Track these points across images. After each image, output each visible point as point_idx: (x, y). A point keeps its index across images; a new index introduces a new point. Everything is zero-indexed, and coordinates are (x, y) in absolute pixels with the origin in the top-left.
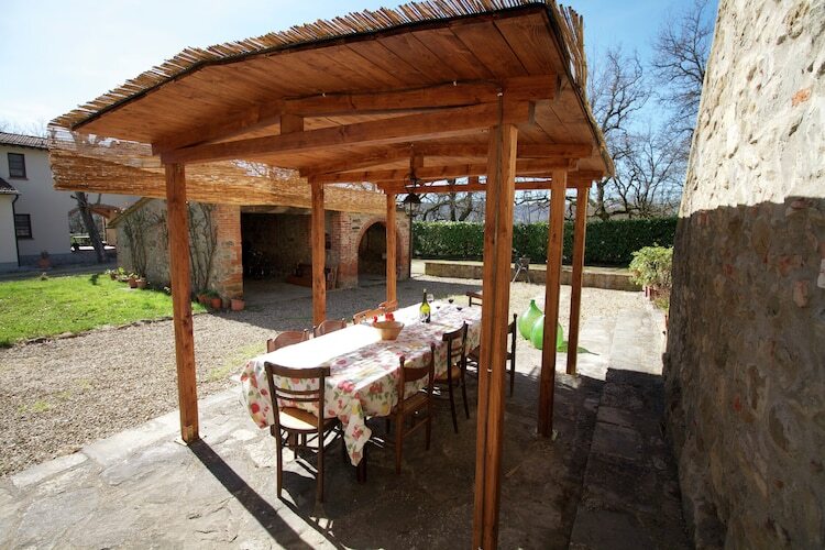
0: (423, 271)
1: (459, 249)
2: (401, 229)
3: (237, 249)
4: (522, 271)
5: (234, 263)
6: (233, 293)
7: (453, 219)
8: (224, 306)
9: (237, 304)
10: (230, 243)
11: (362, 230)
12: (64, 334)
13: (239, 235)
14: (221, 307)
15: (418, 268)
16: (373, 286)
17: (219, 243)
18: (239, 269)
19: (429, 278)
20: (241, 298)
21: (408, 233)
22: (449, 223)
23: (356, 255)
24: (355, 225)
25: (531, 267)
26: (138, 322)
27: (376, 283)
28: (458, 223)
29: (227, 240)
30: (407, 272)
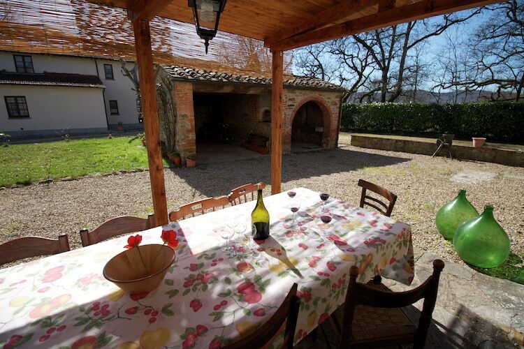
0: (350, 143)
1: (385, 125)
2: (332, 107)
3: (191, 121)
4: (444, 146)
5: (189, 131)
6: (188, 154)
7: (383, 100)
8: (182, 163)
9: (190, 163)
10: (185, 116)
11: (296, 108)
12: (67, 178)
13: (192, 109)
14: (180, 164)
15: (345, 140)
16: (303, 153)
17: (178, 115)
18: (192, 136)
19: (353, 149)
20: (193, 158)
21: (337, 110)
22: (379, 104)
23: (290, 127)
24: (291, 103)
25: (455, 143)
26: (117, 172)
27: (307, 150)
28: (387, 103)
29: (183, 114)
30: (334, 143)
